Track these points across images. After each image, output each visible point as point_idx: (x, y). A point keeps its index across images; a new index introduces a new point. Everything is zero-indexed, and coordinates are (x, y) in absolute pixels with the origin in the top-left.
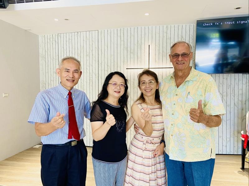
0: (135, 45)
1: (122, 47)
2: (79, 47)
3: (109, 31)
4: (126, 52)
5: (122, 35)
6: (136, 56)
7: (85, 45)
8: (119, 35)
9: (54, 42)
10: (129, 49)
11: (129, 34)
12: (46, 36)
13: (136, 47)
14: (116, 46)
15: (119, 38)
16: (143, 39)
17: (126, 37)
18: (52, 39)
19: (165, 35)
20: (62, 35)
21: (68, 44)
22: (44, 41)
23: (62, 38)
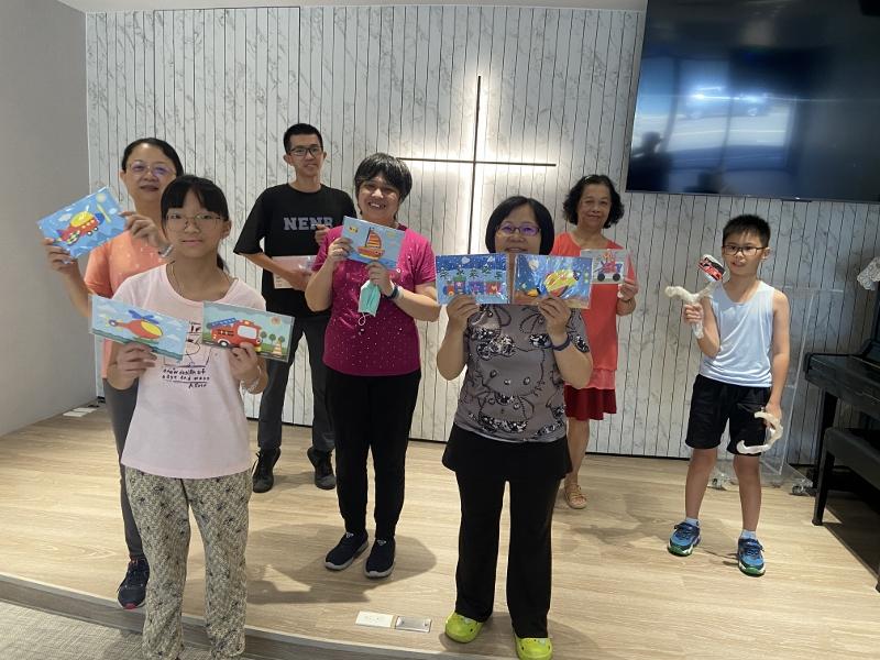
0: (432, 72)
1: (386, 76)
2: (230, 64)
3: (340, 14)
4: (396, 95)
5: (386, 32)
6: (431, 115)
7: (251, 63)
9: (139, 40)
10: (408, 86)
11: (411, 31)
12: (111, 17)
13: (433, 82)
14: (362, 70)
15: (375, 44)
16: (460, 53)
17: (398, 39)
18: (130, 31)
19: (537, 42)
20: (168, 17)
21: (189, 54)
22: (102, 36)
23: (168, 28)
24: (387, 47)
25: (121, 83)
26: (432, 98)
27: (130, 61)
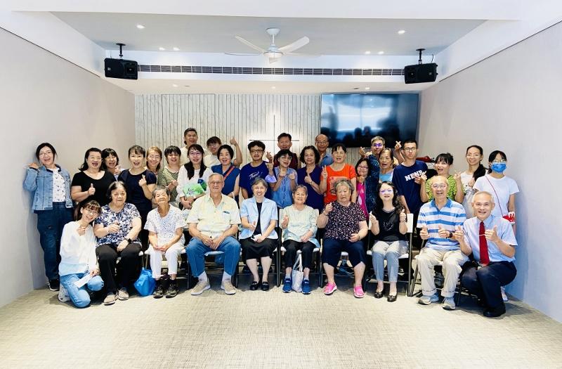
0: (259, 113)
1: (244, 115)
2: (191, 112)
3: (229, 97)
4: (248, 121)
5: (244, 102)
6: (259, 127)
7: (198, 111)
8: (240, 101)
9: (156, 104)
10: (252, 118)
11: (252, 101)
12: (145, 97)
13: (259, 116)
14: (236, 114)
15: (240, 105)
16: (267, 108)
17: (248, 104)
18: (153, 101)
19: (291, 104)
20: (168, 97)
21: (176, 108)
22: (142, 102)
23: (168, 100)
24: (244, 106)
25: (150, 118)
26: (259, 121)
27: (153, 112)
